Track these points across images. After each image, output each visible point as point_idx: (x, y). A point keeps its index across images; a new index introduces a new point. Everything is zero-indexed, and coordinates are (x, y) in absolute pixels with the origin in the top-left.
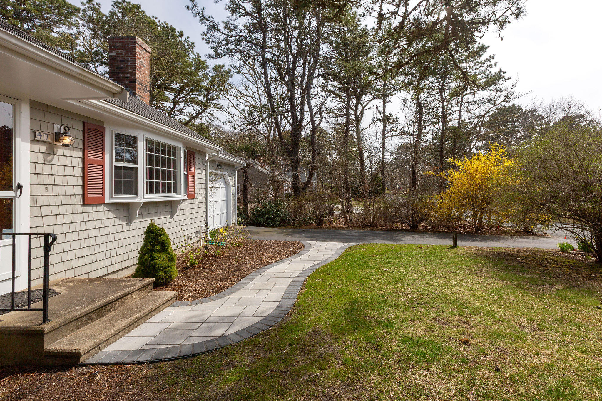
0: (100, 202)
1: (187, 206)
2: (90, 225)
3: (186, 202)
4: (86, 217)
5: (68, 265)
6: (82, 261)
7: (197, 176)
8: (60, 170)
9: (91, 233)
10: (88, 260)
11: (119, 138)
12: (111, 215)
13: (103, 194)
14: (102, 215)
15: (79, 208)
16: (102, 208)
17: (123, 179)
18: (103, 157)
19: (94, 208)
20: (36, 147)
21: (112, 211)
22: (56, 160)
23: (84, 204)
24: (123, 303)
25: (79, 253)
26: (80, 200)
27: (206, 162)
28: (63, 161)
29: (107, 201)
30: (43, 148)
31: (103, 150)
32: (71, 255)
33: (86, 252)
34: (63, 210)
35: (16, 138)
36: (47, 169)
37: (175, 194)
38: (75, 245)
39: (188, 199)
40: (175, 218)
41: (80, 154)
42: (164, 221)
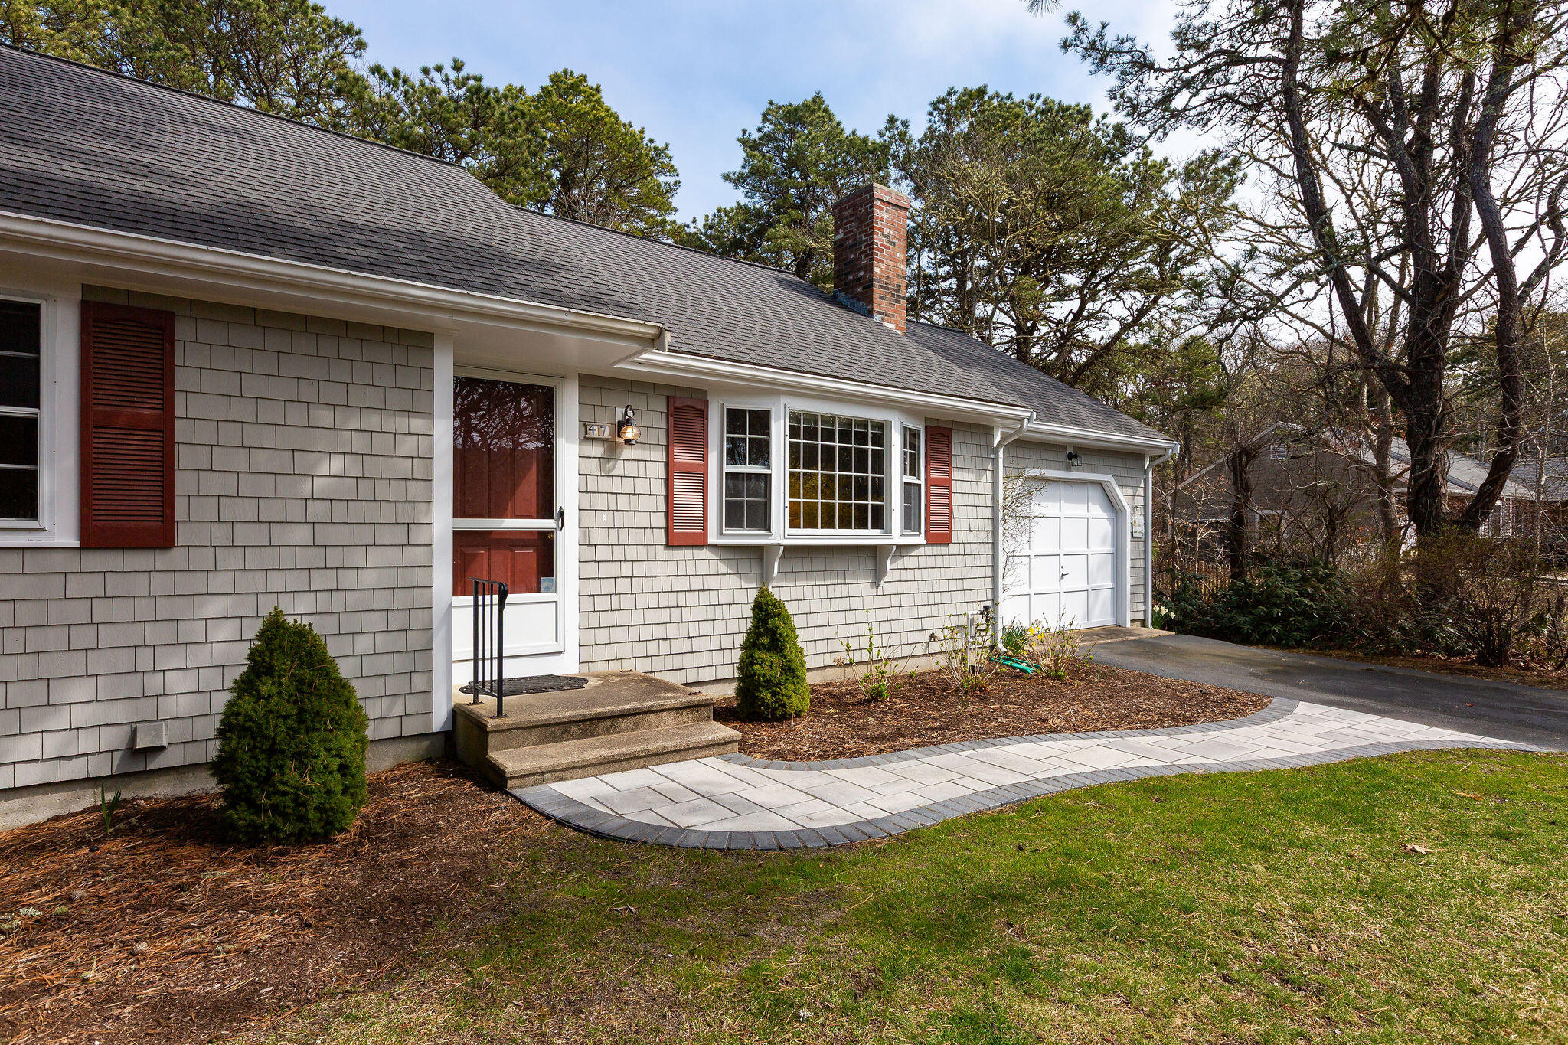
0: (698, 542)
1: (924, 562)
2: (680, 584)
3: (921, 551)
4: (672, 568)
5: (639, 649)
6: (664, 647)
7: (956, 487)
8: (627, 486)
9: (681, 599)
10: (676, 646)
11: (735, 419)
12: (723, 568)
13: (705, 528)
14: (703, 568)
15: (660, 552)
16: (703, 553)
17: (746, 499)
18: (705, 458)
19: (688, 554)
20: (588, 450)
21: (726, 561)
22: (619, 468)
23: (668, 545)
24: (637, 726)
25: (659, 631)
26: (660, 537)
27: (995, 451)
28: (631, 469)
29: (712, 539)
30: (599, 450)
31: (704, 445)
32: (645, 634)
33: (673, 631)
34: (631, 553)
36: (605, 484)
37: (877, 532)
38: (652, 616)
39: (928, 544)
40: (886, 587)
41: (661, 455)
42: (855, 590)
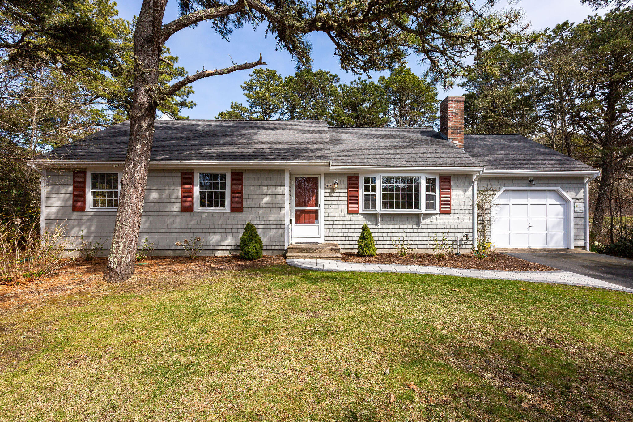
0: (357, 212)
1: (438, 219)
2: (351, 223)
3: (438, 216)
4: (349, 219)
5: (340, 239)
6: (347, 238)
7: (452, 195)
8: (337, 199)
9: (352, 227)
10: (350, 238)
11: (367, 181)
12: (364, 219)
13: (358, 209)
14: (358, 219)
15: (346, 215)
16: (358, 215)
17: (371, 201)
18: (358, 191)
19: (354, 215)
20: (326, 191)
21: (365, 217)
22: (335, 194)
23: (348, 213)
25: (345, 234)
26: (346, 211)
27: (473, 182)
28: (338, 194)
29: (360, 212)
30: (329, 191)
31: (358, 188)
32: (342, 234)
33: (349, 235)
34: (338, 215)
35: (319, 189)
36: (331, 198)
37: (417, 209)
38: (343, 231)
39: (440, 214)
40: (422, 226)
41: (346, 191)
42: (410, 227)
